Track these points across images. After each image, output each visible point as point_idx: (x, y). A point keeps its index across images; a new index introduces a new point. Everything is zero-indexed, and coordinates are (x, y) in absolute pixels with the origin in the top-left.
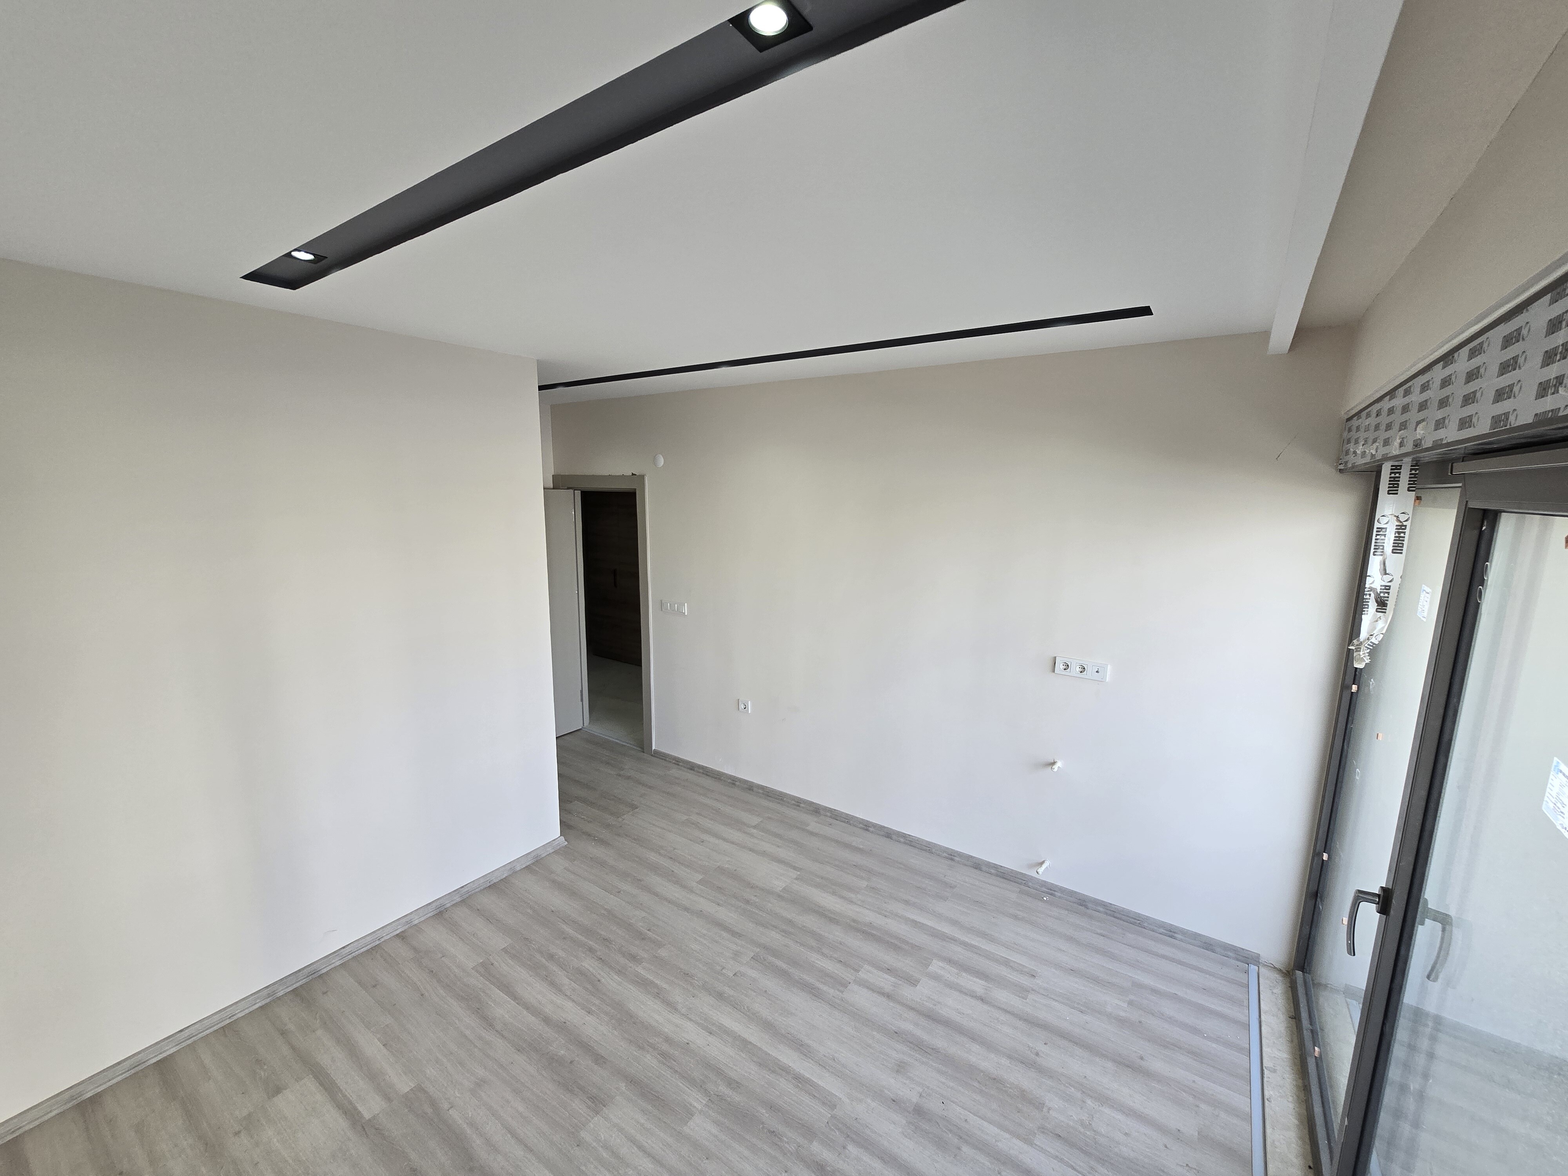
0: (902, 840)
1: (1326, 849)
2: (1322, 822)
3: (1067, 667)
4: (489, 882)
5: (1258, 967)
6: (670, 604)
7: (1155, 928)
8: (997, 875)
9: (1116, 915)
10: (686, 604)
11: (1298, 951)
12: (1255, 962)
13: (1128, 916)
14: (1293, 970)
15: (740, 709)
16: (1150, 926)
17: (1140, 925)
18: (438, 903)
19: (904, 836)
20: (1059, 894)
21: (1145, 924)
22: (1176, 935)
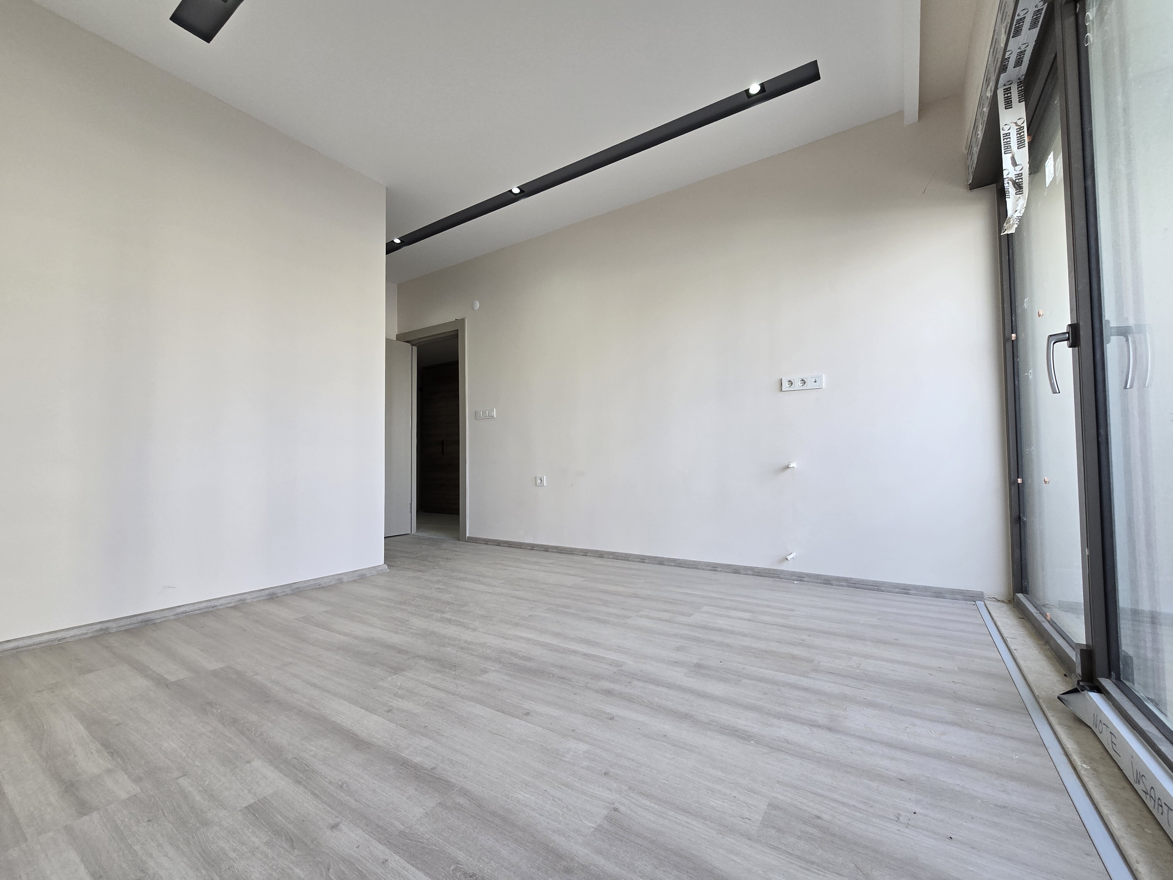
0: (673, 564)
1: (1019, 476)
2: (1011, 456)
3: (791, 383)
4: (319, 585)
5: (984, 602)
6: (482, 412)
7: (892, 589)
8: (753, 575)
9: (857, 585)
10: (495, 409)
11: (1014, 575)
12: (980, 599)
13: (867, 585)
14: (1014, 595)
15: (537, 484)
16: (886, 589)
17: (878, 590)
18: (271, 591)
19: (674, 560)
20: (807, 579)
21: (883, 588)
22: (910, 591)
